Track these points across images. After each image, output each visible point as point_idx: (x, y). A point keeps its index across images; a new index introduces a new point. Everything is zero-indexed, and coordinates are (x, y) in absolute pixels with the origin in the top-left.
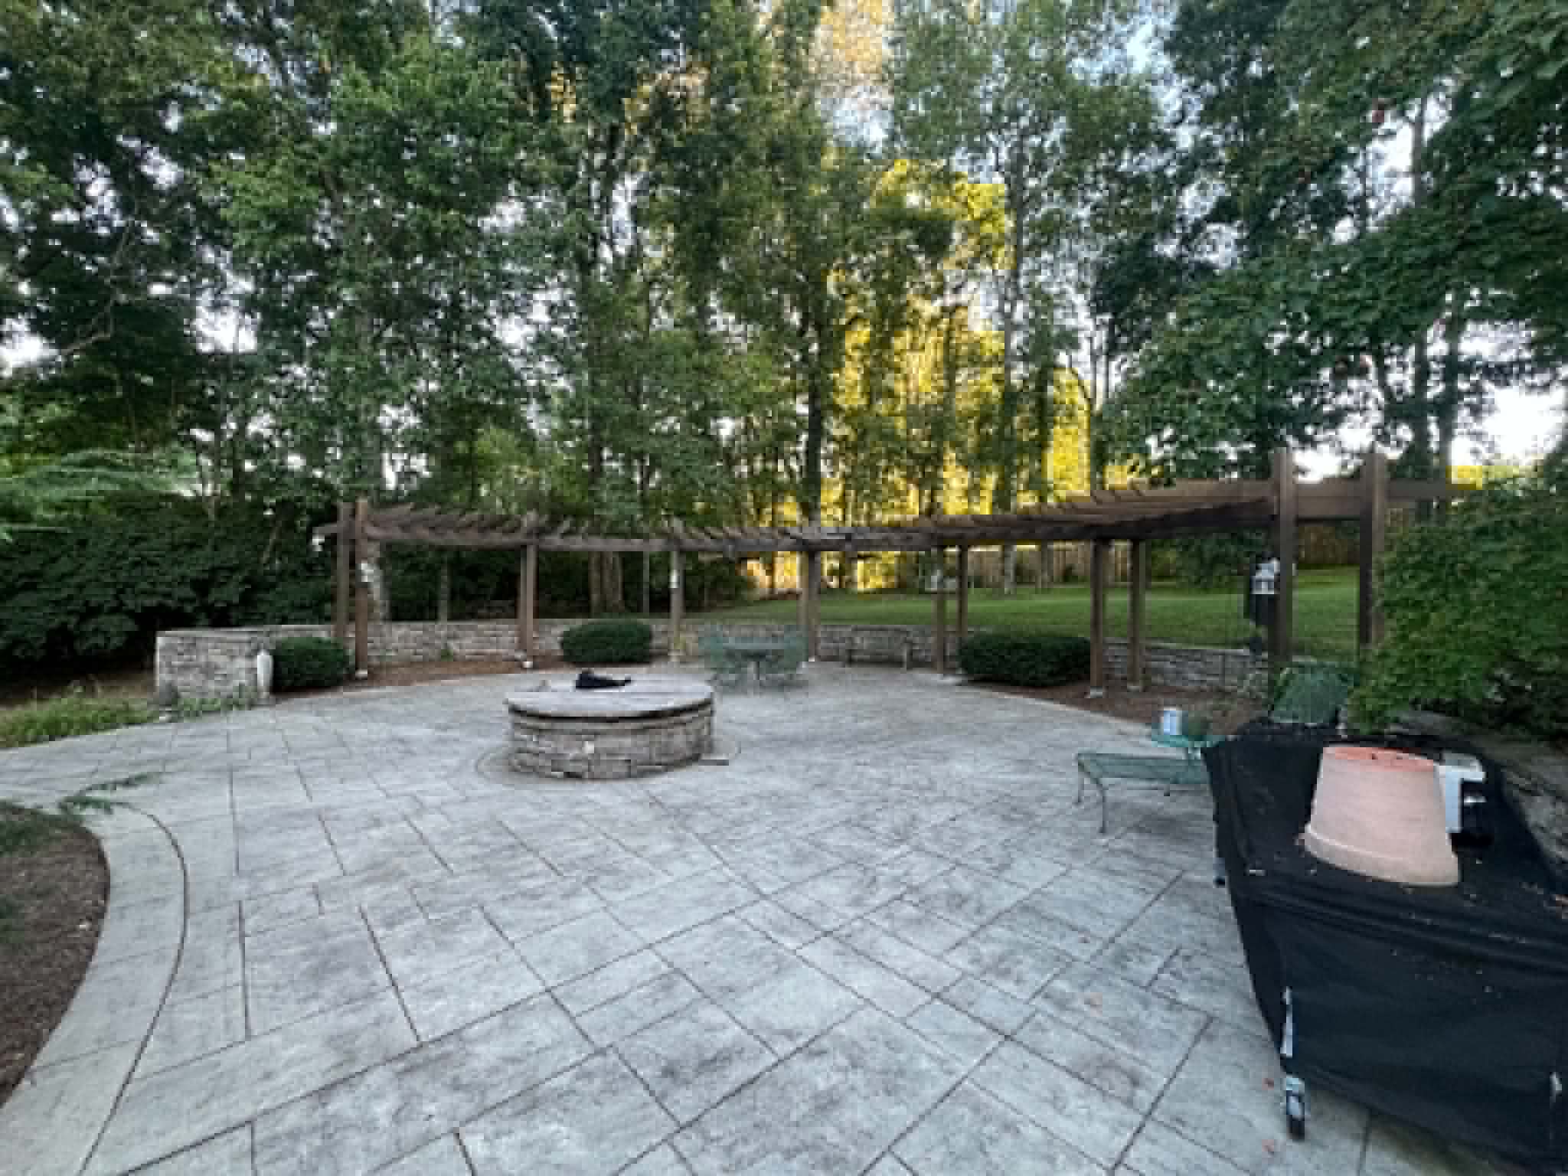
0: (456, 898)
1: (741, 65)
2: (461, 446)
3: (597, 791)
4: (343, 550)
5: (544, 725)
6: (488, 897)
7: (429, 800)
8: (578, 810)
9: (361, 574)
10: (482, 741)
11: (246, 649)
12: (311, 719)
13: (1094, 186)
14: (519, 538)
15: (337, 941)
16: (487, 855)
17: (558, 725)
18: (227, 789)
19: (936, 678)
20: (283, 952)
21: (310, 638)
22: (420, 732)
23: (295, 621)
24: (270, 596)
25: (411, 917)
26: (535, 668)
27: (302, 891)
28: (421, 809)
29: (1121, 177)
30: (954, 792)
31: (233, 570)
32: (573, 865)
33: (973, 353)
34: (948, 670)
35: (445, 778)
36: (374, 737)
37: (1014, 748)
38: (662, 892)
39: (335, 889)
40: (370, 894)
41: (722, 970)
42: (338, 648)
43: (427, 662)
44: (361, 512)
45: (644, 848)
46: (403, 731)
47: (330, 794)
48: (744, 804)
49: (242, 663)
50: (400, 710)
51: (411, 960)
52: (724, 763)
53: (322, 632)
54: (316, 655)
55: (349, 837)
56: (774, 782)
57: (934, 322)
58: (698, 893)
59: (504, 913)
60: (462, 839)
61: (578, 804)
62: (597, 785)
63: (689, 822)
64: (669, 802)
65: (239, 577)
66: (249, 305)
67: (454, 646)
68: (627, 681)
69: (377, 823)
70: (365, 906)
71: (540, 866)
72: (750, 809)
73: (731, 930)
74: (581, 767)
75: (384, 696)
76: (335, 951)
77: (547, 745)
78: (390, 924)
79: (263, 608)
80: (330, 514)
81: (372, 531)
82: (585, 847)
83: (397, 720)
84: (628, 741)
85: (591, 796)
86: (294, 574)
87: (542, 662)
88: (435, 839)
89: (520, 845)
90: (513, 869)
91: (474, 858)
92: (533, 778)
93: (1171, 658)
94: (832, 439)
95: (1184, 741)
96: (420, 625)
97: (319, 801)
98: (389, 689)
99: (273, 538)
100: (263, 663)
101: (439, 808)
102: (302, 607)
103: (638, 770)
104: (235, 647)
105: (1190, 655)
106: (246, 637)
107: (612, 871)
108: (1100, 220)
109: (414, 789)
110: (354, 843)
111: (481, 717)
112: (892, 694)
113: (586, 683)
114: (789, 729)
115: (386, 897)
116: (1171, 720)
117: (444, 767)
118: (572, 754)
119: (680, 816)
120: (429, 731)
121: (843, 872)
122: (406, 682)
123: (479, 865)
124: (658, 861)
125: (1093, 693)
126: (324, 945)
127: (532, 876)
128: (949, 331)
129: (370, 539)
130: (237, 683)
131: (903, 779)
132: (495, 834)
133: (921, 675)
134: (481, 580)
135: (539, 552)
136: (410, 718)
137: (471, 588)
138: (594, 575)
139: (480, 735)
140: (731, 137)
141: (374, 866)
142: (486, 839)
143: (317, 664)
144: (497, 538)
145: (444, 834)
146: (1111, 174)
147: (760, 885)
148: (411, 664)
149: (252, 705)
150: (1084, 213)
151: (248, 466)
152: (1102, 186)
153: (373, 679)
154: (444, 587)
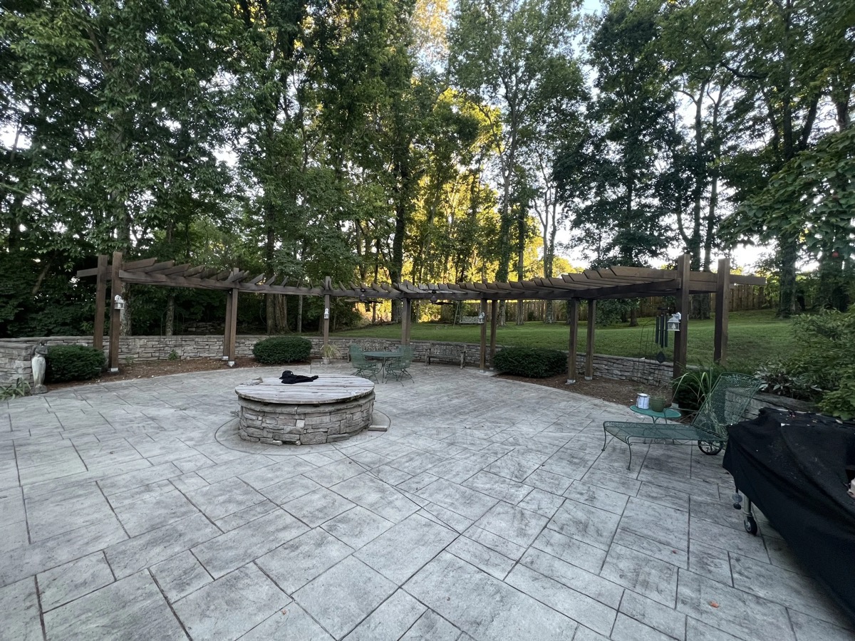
0: (231, 554)
1: (375, 12)
2: (180, 225)
3: (309, 453)
4: (100, 287)
5: (267, 409)
6: (258, 551)
7: (187, 466)
8: (301, 469)
9: (115, 303)
10: (212, 418)
11: (24, 353)
12: (78, 403)
13: (549, 115)
14: (227, 284)
15: (135, 609)
16: (246, 512)
17: (279, 410)
18: (13, 463)
19: (481, 372)
20: (83, 628)
21: (75, 346)
22: (166, 412)
23: (58, 333)
24: (40, 316)
25: (198, 576)
26: (236, 366)
27: (94, 559)
28: (182, 474)
29: (562, 112)
30: (531, 445)
31: (10, 297)
32: (314, 517)
33: (487, 196)
34: (486, 368)
35: (194, 447)
36: (130, 416)
37: (547, 415)
38: (388, 535)
39: (124, 552)
40: (157, 555)
41: (463, 605)
42: (97, 353)
43: (161, 362)
44: (115, 262)
45: (359, 498)
46: (152, 411)
47: (102, 465)
48: (411, 459)
49: (19, 363)
50: (146, 395)
51: (208, 623)
52: (385, 430)
53: (83, 342)
54: (79, 357)
55: (127, 502)
56: (423, 443)
57: (465, 177)
58: (414, 535)
59: (275, 566)
60: (221, 499)
61: (299, 464)
62: (307, 449)
63: (381, 475)
64: (362, 460)
65: (14, 302)
66: (26, 120)
67: (179, 352)
68: (316, 377)
69: (148, 488)
70: (153, 570)
71: (289, 519)
72: (416, 463)
73: (450, 565)
74: (295, 437)
75: (132, 386)
76: (134, 620)
77: (269, 423)
78: (181, 585)
79: (33, 324)
80: (92, 262)
81: (123, 274)
82: (317, 500)
83: (146, 404)
84: (326, 419)
85: (306, 458)
86: (58, 302)
87: (241, 363)
88: (199, 499)
89: (269, 503)
90: (270, 522)
91: (235, 514)
92: (259, 446)
93: (605, 362)
94: (409, 237)
95: (651, 412)
96: (156, 338)
97: (96, 471)
98: (134, 380)
99: (42, 277)
100: (37, 363)
101: (196, 473)
102: (64, 324)
103: (334, 438)
104: (15, 352)
105: (615, 361)
106: (24, 345)
107: (345, 520)
108: (550, 133)
109: (171, 457)
110: (132, 506)
111: (208, 400)
112: (462, 383)
113: (289, 379)
114: (413, 405)
115: (171, 558)
116: (643, 401)
117: (191, 439)
118: (288, 429)
119: (373, 470)
120: (172, 411)
121: (499, 509)
122: (147, 376)
123: (242, 522)
124: (372, 507)
125: (570, 381)
126: (124, 615)
127: (285, 528)
128: (474, 182)
129: (121, 279)
130: (15, 377)
131: (497, 438)
132: (246, 493)
133: (472, 371)
134: (192, 310)
135: (240, 294)
136: (157, 401)
137: (185, 314)
138: (270, 309)
139: (211, 413)
140: (366, 55)
141: (153, 528)
142: (240, 498)
143: (79, 363)
144: (212, 283)
145: (205, 494)
146: (557, 109)
147: (453, 525)
148: (148, 363)
149: (27, 394)
150: (544, 128)
151: (22, 228)
152: (553, 115)
153: (123, 373)
154: (170, 314)
